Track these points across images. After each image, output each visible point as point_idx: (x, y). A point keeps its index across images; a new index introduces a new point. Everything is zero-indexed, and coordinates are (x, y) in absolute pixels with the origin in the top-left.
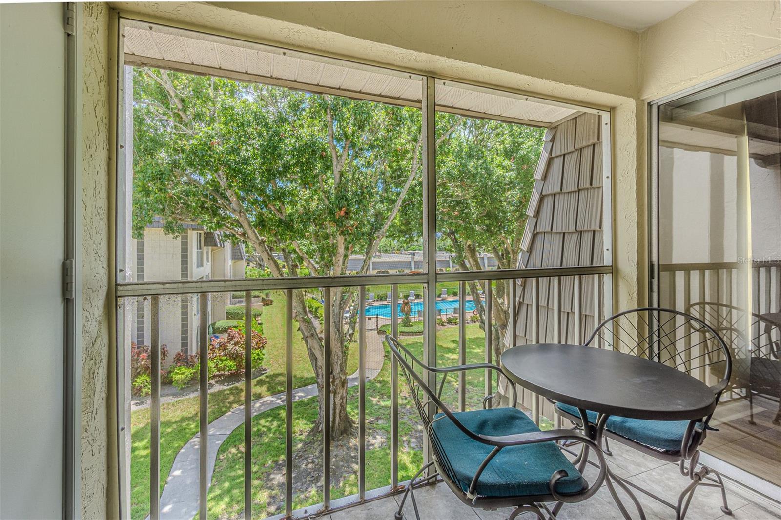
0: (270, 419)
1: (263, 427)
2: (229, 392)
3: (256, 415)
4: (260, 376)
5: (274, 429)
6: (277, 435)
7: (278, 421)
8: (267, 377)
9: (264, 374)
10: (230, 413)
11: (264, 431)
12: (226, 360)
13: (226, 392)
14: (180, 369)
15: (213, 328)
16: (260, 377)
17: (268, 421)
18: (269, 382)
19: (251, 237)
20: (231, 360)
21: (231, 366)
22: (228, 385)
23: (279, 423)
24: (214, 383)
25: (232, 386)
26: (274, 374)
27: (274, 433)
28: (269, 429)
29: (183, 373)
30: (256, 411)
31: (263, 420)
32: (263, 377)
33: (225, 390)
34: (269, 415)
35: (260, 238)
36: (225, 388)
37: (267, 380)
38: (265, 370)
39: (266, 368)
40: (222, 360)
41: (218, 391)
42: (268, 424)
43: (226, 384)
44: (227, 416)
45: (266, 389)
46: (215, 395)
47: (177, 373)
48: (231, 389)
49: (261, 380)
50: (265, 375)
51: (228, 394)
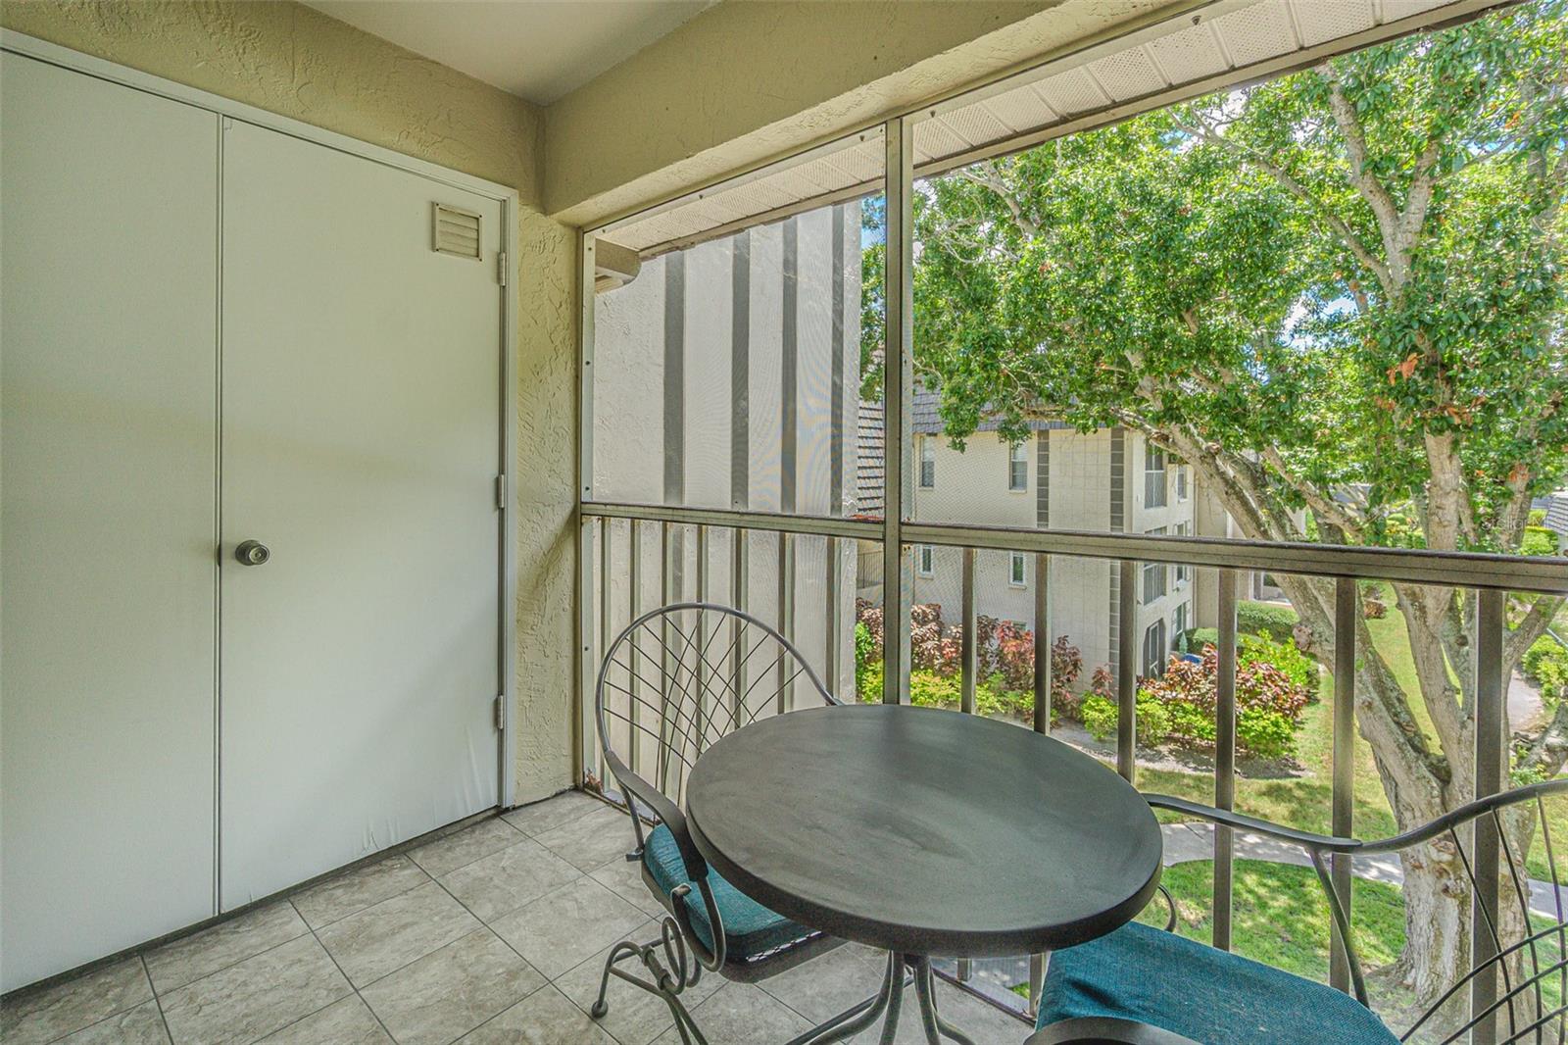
0: (1272, 882)
1: (1250, 892)
2: (1191, 783)
3: (1240, 859)
4: (1280, 778)
5: (1277, 911)
6: (1279, 925)
7: (1291, 898)
8: (1299, 786)
9: (1293, 776)
10: (1182, 826)
11: (1246, 903)
12: (1195, 712)
13: (1186, 781)
14: (1096, 701)
15: (1189, 641)
16: (1279, 781)
17: (1265, 885)
18: (1300, 801)
19: (1181, 444)
20: (1204, 718)
21: (1203, 730)
22: (1195, 769)
23: (1294, 904)
24: (1166, 753)
25: (1204, 774)
26: (1320, 787)
27: (1272, 919)
28: (1263, 905)
29: (1102, 711)
30: (1242, 850)
31: (1254, 877)
32: (1288, 783)
33: (1184, 776)
34: (1271, 874)
35: (1204, 447)
36: (1188, 771)
37: (1298, 793)
38: (1296, 767)
39: (1303, 764)
40: (1186, 712)
41: (1170, 773)
42: (1262, 891)
43: (1193, 765)
44: (1173, 830)
45: (1286, 813)
46: (1160, 777)
47: (1091, 708)
48: (1199, 779)
49: (1279, 788)
50: (1295, 780)
51: (1188, 786)
